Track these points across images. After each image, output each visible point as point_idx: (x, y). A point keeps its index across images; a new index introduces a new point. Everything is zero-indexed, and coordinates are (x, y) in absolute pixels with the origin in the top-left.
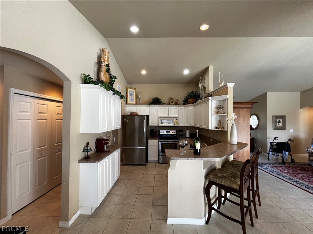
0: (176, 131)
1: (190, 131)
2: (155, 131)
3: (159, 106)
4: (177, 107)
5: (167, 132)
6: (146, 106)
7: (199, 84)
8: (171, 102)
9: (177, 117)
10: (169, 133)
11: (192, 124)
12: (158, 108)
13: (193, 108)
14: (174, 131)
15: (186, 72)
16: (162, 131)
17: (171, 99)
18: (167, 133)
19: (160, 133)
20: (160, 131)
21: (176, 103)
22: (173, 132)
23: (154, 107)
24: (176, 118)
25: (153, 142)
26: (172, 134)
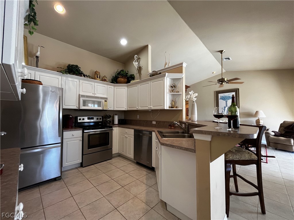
0: (101, 117)
1: (118, 117)
2: (71, 116)
3: (79, 79)
4: (106, 86)
5: (89, 119)
6: (56, 74)
7: (134, 63)
8: (98, 78)
9: (107, 98)
10: (92, 121)
11: (124, 108)
12: (78, 82)
13: (126, 88)
14: (99, 118)
15: (124, 42)
16: (82, 118)
17: (97, 73)
18: (89, 121)
19: (79, 121)
20: (79, 118)
21: (104, 80)
22: (97, 119)
23: (70, 79)
24: (106, 100)
25: (73, 135)
26: (97, 121)
